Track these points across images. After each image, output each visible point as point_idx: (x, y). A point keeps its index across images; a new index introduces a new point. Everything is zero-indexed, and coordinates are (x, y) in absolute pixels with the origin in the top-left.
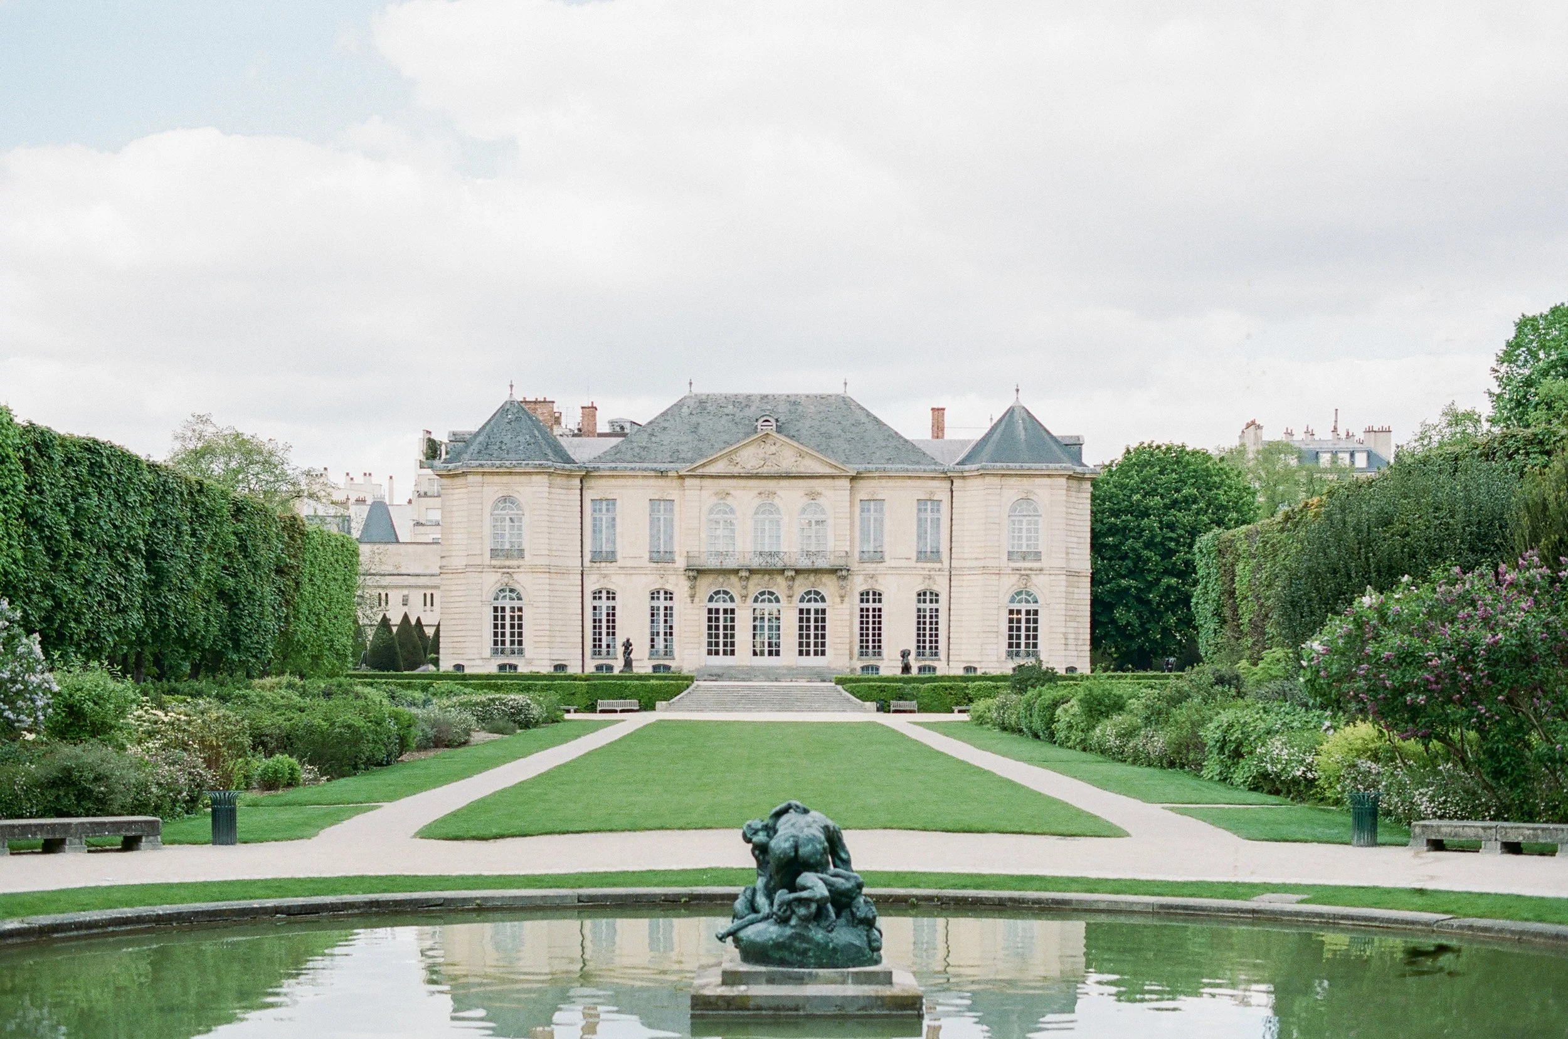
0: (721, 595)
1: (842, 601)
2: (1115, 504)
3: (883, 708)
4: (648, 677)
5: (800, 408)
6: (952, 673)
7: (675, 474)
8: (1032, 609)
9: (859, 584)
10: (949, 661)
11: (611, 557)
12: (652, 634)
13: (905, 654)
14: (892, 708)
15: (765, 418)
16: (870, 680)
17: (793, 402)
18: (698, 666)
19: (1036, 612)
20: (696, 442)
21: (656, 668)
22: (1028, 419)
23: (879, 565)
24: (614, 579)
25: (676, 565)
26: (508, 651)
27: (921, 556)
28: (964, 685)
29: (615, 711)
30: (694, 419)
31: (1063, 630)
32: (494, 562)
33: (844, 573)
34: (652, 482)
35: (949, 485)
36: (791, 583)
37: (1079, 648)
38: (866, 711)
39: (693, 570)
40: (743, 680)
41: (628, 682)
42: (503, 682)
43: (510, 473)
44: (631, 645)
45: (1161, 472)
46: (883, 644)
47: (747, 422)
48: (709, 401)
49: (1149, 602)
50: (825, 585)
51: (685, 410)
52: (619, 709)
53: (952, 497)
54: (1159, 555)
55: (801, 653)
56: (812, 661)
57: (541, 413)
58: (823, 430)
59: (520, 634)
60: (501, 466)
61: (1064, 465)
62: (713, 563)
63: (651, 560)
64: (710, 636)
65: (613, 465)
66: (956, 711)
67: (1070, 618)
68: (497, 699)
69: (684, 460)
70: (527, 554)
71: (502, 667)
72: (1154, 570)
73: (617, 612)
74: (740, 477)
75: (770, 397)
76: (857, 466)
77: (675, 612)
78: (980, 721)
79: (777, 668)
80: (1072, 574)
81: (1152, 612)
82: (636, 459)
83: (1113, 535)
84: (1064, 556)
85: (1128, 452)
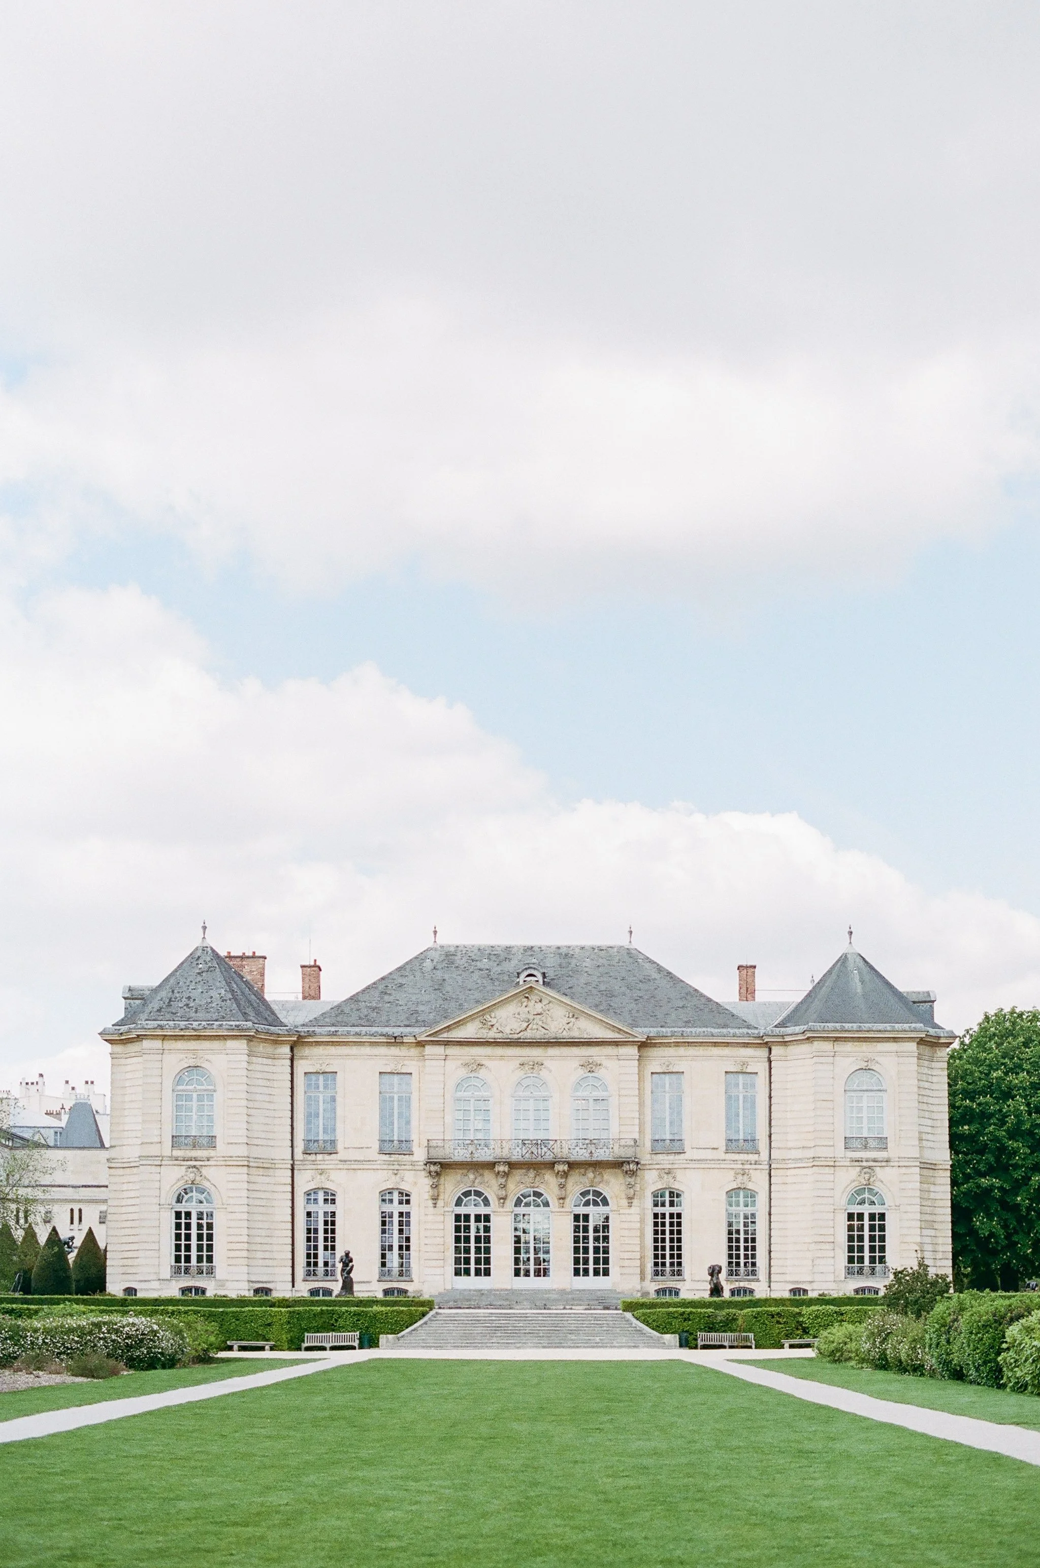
0: (473, 1197)
1: (630, 1205)
2: (969, 1084)
3: (687, 1342)
4: (373, 1302)
5: (574, 962)
6: (775, 1295)
7: (412, 1040)
8: (877, 1212)
9: (651, 1181)
10: (770, 1282)
11: (329, 1148)
12: (383, 1248)
13: (714, 1271)
14: (700, 1343)
15: (529, 972)
16: (668, 1305)
17: (565, 955)
18: (442, 1290)
19: (882, 1216)
20: (440, 1002)
21: (386, 1292)
22: (865, 970)
23: (677, 1157)
24: (334, 1175)
25: (415, 1158)
26: (194, 1270)
27: (732, 1145)
28: (797, 1310)
29: (323, 1349)
30: (439, 974)
31: (918, 1240)
32: (177, 1153)
33: (632, 1167)
34: (383, 1050)
35: (767, 1054)
36: (563, 1180)
37: (939, 1263)
38: (664, 1346)
39: (435, 1163)
40: (501, 1307)
41: (344, 1309)
42: (175, 1308)
43: (198, 1038)
44: (351, 1261)
45: (1026, 1044)
46: (684, 1260)
47: (506, 978)
48: (459, 954)
49: (1017, 1206)
50: (608, 1183)
51: (428, 964)
52: (328, 1345)
53: (770, 1068)
54: (1029, 1147)
55: (577, 1272)
56: (591, 1282)
57: (248, 971)
58: (602, 987)
59: (210, 1248)
60: (187, 1028)
61: (913, 1025)
62: (460, 1155)
63: (382, 1152)
64: (457, 1250)
65: (333, 1029)
66: (787, 1345)
67: (928, 1224)
68: (105, 1323)
69: (424, 1024)
70: (219, 1143)
71: (185, 1291)
72: (1023, 1166)
73: (338, 1219)
74: (495, 1043)
75: (536, 949)
76: (646, 1030)
77: (413, 1219)
78: (836, 1356)
79: (548, 1291)
80: (927, 1167)
81: (1020, 1219)
82: (362, 1022)
83: (969, 1123)
84: (917, 1143)
85: (987, 1018)
